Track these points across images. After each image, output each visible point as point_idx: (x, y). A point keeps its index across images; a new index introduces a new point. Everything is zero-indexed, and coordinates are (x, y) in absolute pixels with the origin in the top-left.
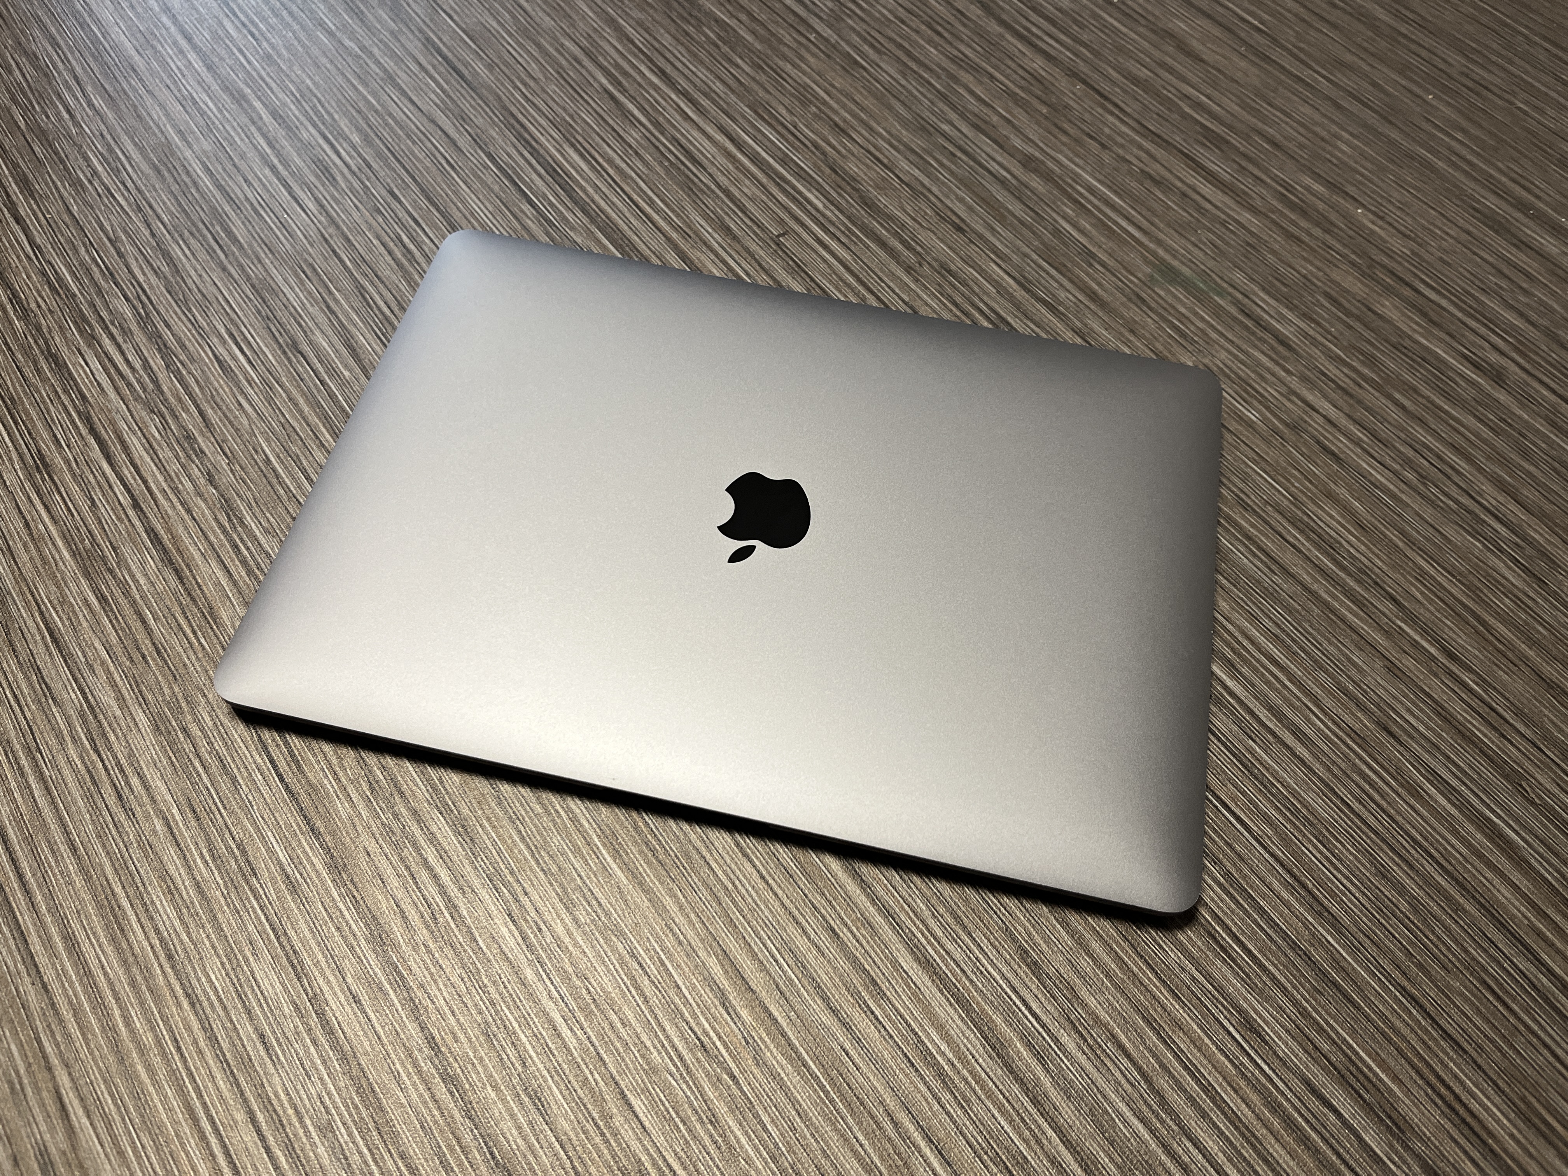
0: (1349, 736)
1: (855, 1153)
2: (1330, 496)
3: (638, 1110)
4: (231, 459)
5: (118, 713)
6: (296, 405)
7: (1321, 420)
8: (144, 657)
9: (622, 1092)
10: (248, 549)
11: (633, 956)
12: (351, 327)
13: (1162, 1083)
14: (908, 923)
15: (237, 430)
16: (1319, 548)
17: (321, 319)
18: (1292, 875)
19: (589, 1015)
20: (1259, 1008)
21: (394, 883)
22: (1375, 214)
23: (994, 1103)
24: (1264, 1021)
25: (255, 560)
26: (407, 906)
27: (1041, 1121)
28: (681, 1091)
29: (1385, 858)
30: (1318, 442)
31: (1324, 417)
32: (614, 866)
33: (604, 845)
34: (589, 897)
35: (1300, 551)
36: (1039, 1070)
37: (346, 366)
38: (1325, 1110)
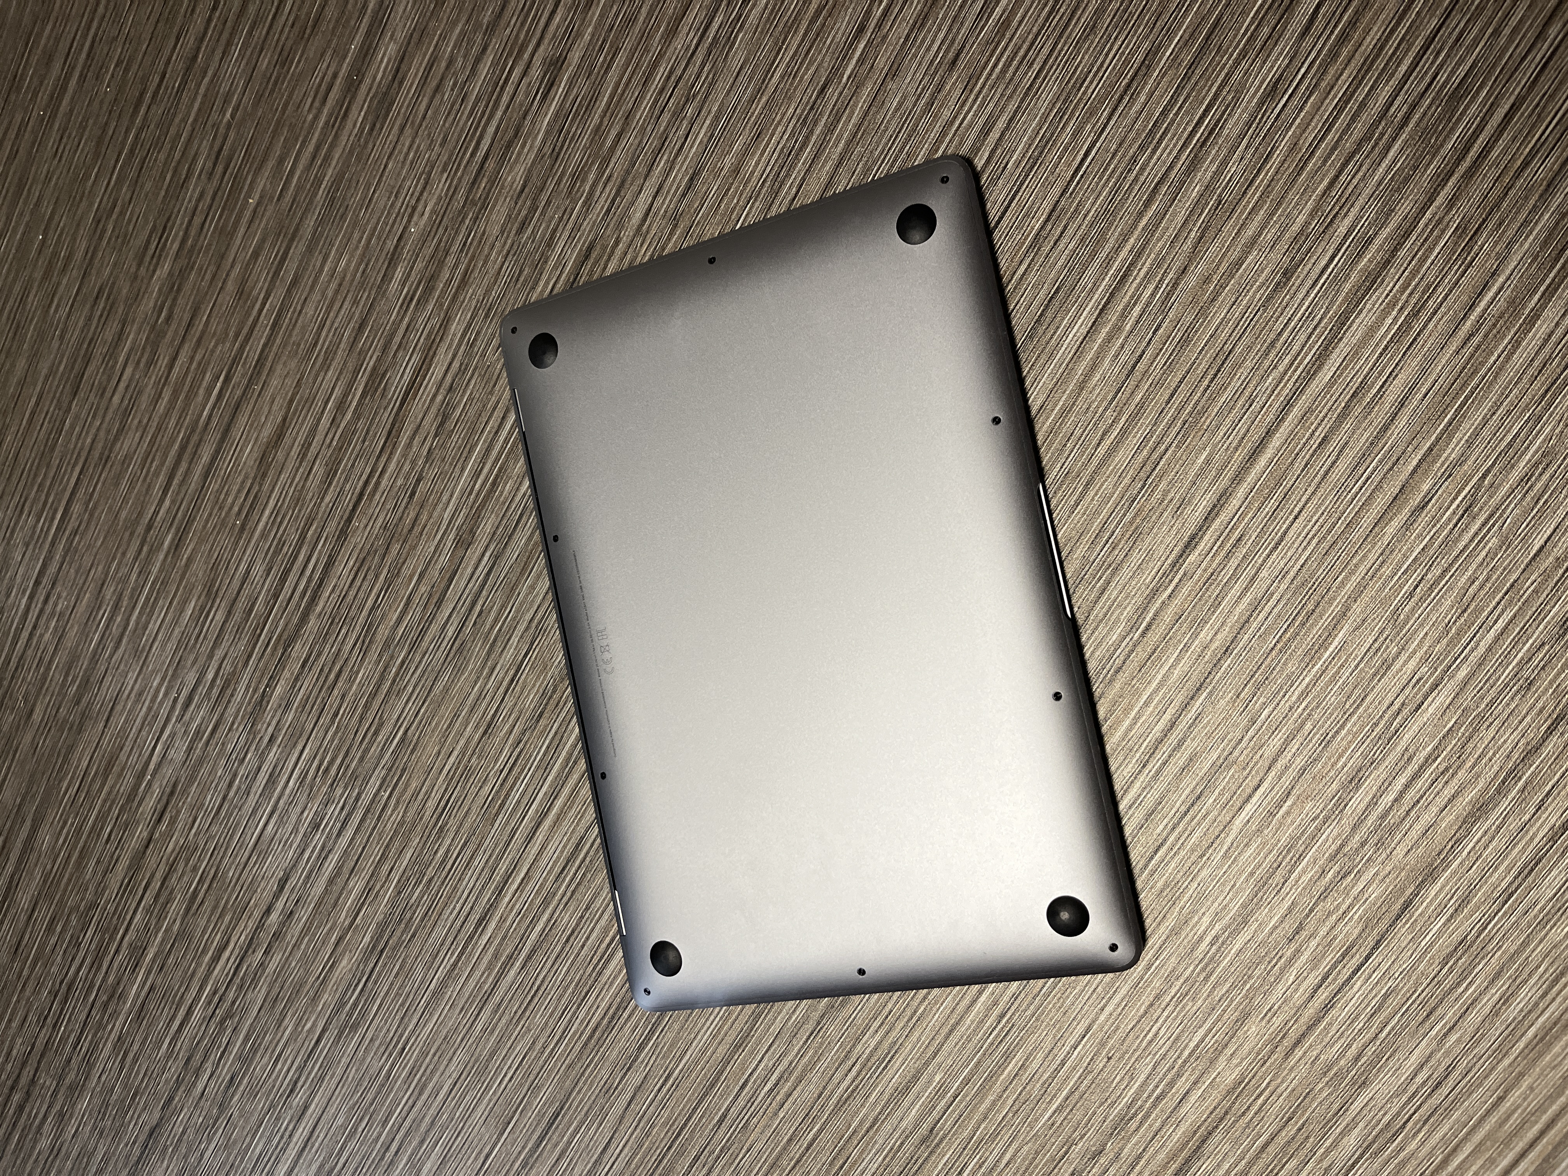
0: (971, 91)
1: (1508, 358)
2: (736, 171)
3: (1542, 542)
4: (1070, 1143)
5: (1361, 1125)
6: (989, 1110)
7: (660, 199)
8: (1299, 1130)
9: (1534, 558)
10: (1157, 1087)
11: (1411, 595)
12: (886, 1096)
13: (1349, 145)
14: (1289, 386)
15: (1037, 1153)
16: (792, 167)
17: (888, 1127)
18: (1121, 98)
19: (1479, 611)
20: (1252, 90)
21: (1427, 818)
22: (411, 216)
23: (1421, 266)
24: (1262, 83)
25: (1165, 1075)
26: (1440, 802)
27: (1421, 225)
28: (1513, 513)
29: (1075, 30)
30: (684, 195)
31: (655, 197)
32: (1335, 643)
33: (1320, 659)
34: (1373, 650)
35: (804, 179)
36: (1378, 241)
37: (930, 1082)
38: (1320, 16)
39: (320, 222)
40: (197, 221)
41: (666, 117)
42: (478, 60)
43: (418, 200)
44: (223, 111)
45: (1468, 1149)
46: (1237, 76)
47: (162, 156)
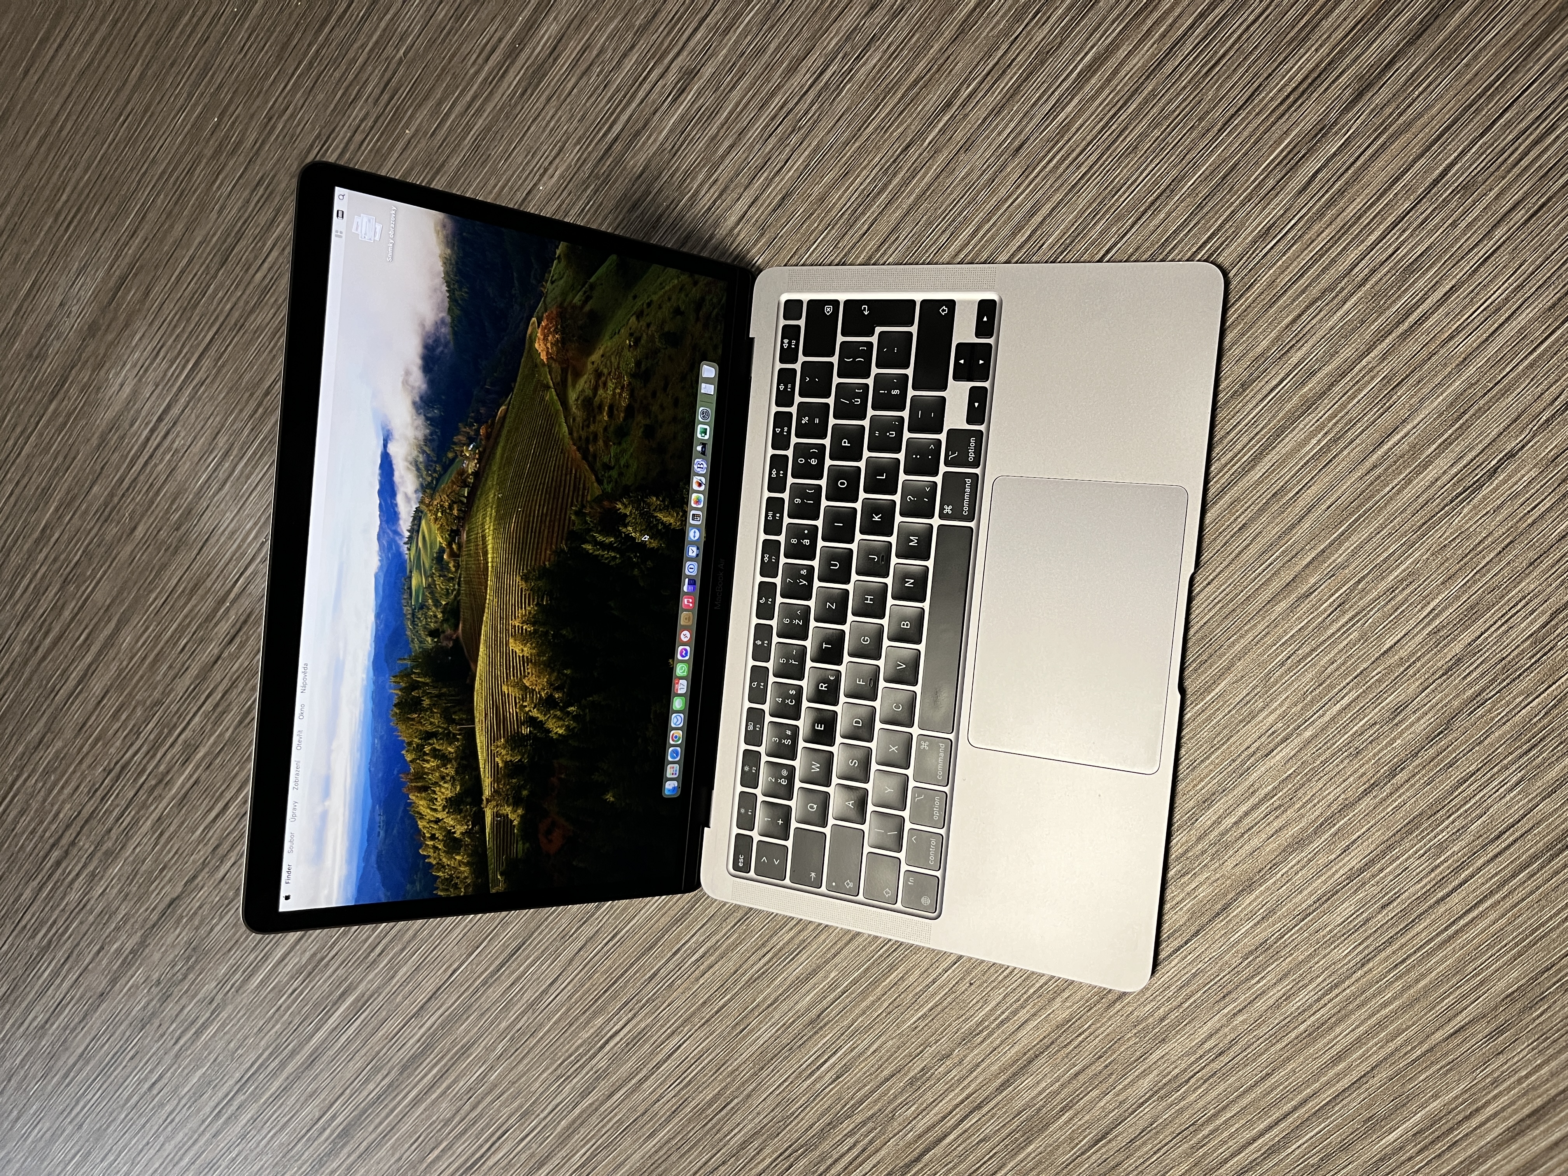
0: (1027, 177)
1: (1399, 492)
2: (822, 199)
3: (1392, 642)
4: (926, 1045)
5: (1155, 1072)
6: (868, 1007)
7: (753, 209)
8: (1106, 1066)
9: (1383, 654)
10: (1003, 1013)
11: (1283, 664)
12: (788, 982)
13: (1315, 291)
14: (1227, 477)
15: (899, 1048)
16: (869, 206)
17: (784, 1007)
18: (1145, 211)
19: (1331, 687)
20: (1250, 229)
21: (1256, 842)
22: (542, 176)
23: (1349, 403)
24: (1259, 225)
25: (1011, 1005)
26: (1270, 830)
27: (1356, 370)
28: (1375, 615)
29: (1121, 146)
30: (774, 210)
31: (750, 207)
32: (1217, 690)
33: (1202, 700)
34: (1244, 702)
35: (876, 220)
36: (1319, 375)
37: (826, 977)
39: (464, 163)
40: (358, 138)
41: (773, 140)
42: (625, 55)
43: (551, 163)
44: (397, 48)
45: (1235, 1109)
46: (1240, 215)
47: (337, 74)
